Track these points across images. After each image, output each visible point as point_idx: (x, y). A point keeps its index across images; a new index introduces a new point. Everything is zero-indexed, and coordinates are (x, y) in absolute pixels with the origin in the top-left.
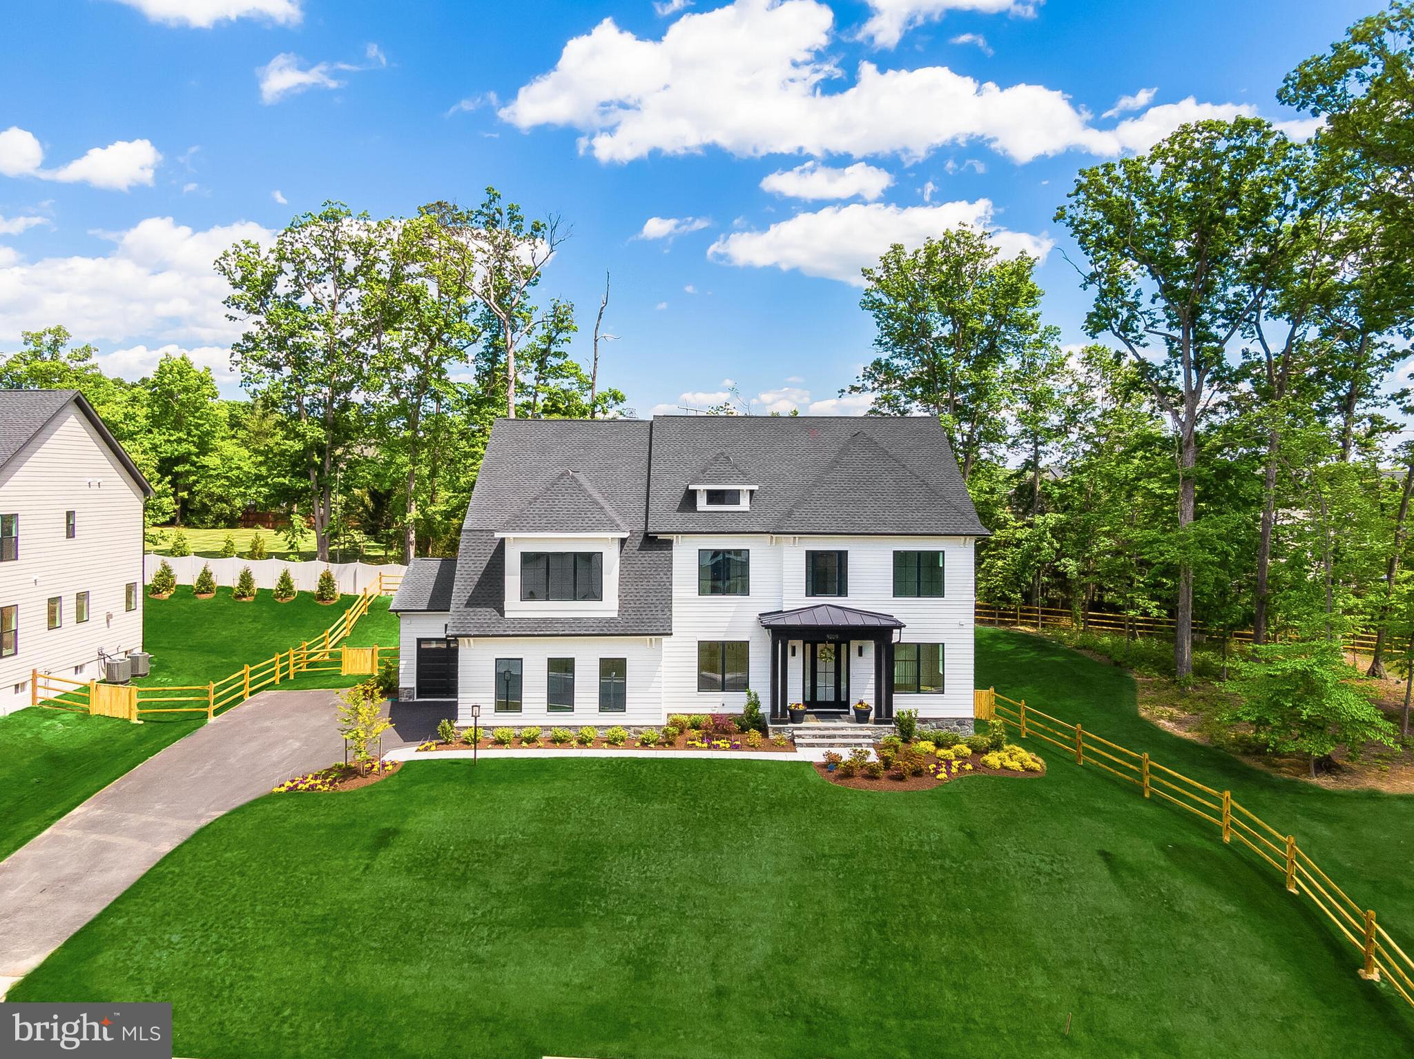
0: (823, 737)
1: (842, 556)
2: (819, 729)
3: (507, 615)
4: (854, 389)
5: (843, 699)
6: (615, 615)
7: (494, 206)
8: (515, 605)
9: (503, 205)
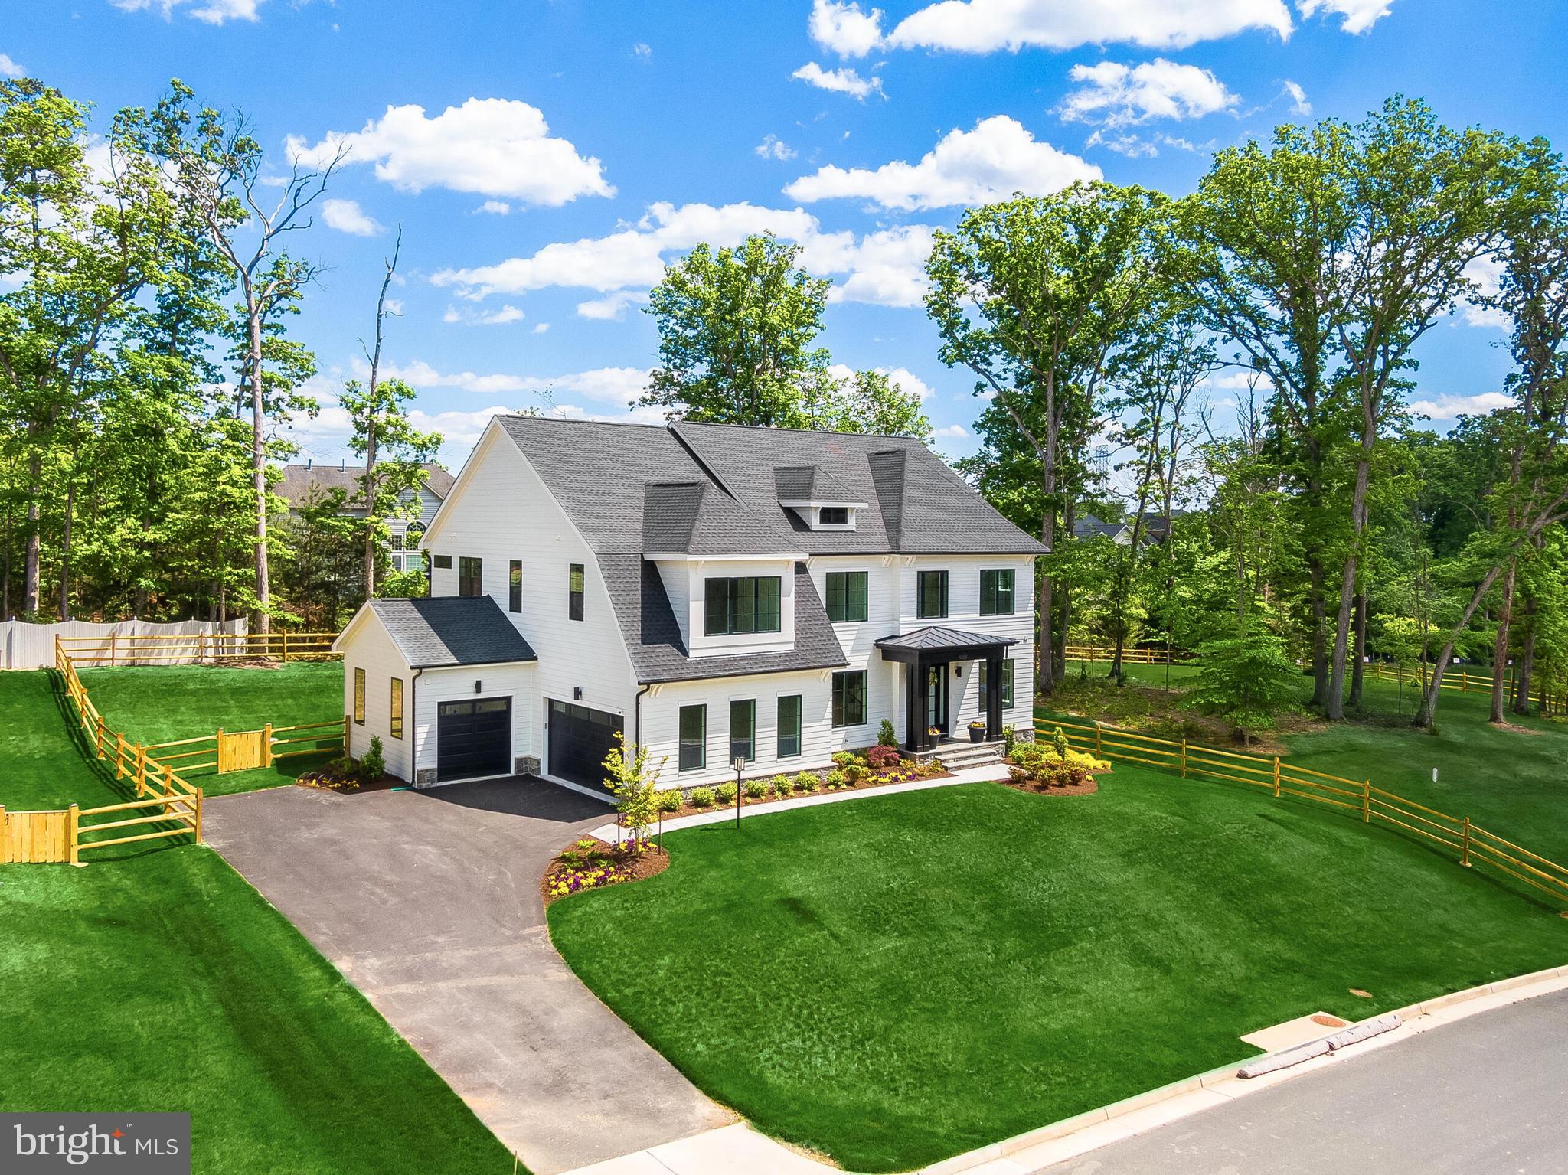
0: (962, 758)
1: (944, 575)
2: (953, 752)
3: (692, 654)
4: (644, 400)
5: (942, 722)
6: (791, 647)
7: (178, 109)
8: (700, 642)
9: (192, 110)
